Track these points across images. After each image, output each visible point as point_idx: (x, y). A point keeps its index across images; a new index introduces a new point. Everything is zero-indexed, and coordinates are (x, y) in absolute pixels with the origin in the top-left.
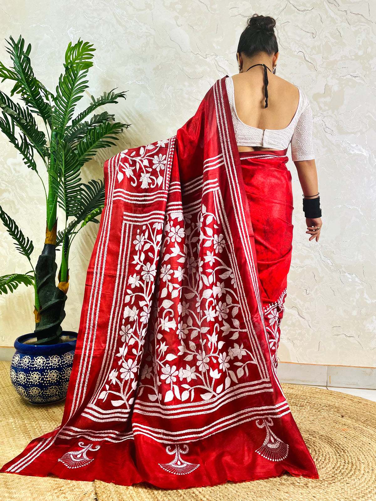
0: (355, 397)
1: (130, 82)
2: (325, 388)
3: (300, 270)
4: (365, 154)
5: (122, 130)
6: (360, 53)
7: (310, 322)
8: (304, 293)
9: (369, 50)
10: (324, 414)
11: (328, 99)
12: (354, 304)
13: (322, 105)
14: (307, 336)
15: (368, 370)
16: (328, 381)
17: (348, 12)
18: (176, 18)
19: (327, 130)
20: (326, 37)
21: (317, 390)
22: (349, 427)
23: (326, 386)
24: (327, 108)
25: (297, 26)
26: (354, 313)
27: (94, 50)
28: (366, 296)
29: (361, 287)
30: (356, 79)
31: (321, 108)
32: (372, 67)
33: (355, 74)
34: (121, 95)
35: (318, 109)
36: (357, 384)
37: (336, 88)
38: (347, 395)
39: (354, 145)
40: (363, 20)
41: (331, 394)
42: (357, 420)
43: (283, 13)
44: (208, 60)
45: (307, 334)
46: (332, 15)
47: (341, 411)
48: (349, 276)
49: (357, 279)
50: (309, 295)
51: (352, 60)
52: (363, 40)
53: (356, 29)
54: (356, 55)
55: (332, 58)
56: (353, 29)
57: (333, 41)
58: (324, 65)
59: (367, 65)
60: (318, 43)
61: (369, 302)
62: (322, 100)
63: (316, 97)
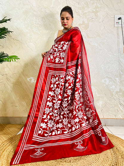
1: (14, 17)
4: (96, 45)
5: (9, 33)
6: (94, 10)
9: (97, 9)
11: (84, 26)
13: (82, 28)
20: (83, 4)
28: (97, 94)
30: (93, 19)
32: (98, 15)
37: (86, 22)
44: (42, 10)
51: (92, 12)
52: (95, 6)
53: (93, 2)
54: (93, 11)
55: (85, 12)
56: (92, 2)
57: (85, 6)
58: (82, 14)
59: (96, 15)
60: (80, 6)
61: (98, 96)
62: (82, 26)
63: (80, 25)
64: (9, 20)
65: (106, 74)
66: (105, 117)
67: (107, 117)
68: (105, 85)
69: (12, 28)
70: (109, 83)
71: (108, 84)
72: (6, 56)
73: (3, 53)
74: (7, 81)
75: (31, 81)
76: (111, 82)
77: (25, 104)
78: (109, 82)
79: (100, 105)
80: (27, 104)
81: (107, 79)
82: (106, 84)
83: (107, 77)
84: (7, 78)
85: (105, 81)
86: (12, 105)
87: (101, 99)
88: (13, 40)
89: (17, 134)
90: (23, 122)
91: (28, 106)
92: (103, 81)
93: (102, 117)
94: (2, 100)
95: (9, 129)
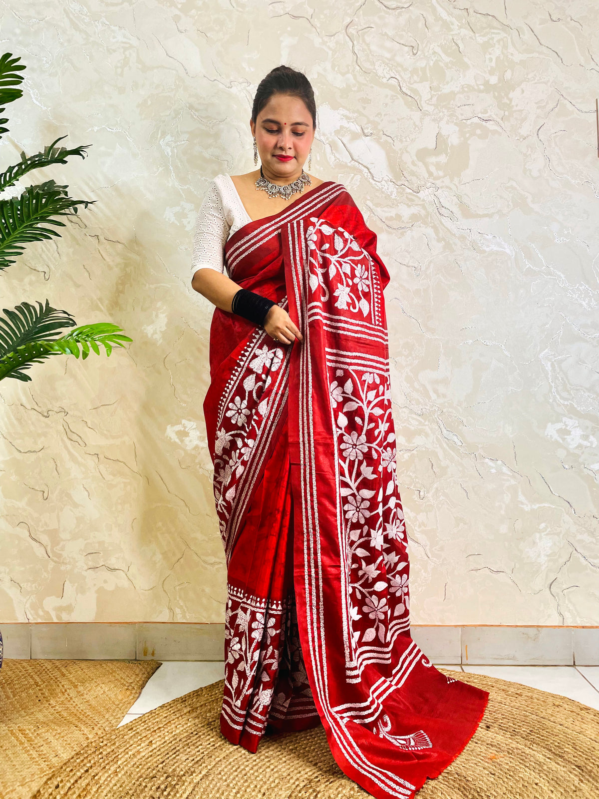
0: (510, 684)
1: (96, 129)
2: (458, 669)
3: (406, 456)
4: (508, 251)
5: (76, 210)
6: (494, 80)
7: (428, 548)
8: (416, 497)
9: (508, 75)
11: (443, 159)
12: (503, 512)
13: (433, 169)
14: (424, 574)
15: (532, 632)
16: (464, 654)
17: (471, 11)
18: (177, 19)
19: (443, 211)
20: (434, 53)
22: (499, 749)
23: (461, 665)
24: (441, 173)
25: (386, 34)
26: (504, 529)
27: (22, 68)
28: (521, 498)
29: (513, 482)
30: (490, 126)
31: (430, 174)
32: (513, 103)
33: (485, 116)
34: (77, 152)
35: (426, 175)
36: (514, 658)
37: (454, 140)
38: (497, 681)
39: (490, 237)
40: (495, 23)
41: (469, 679)
42: (514, 733)
43: (361, 12)
44: (233, 90)
45: (423, 571)
46: (444, 15)
48: (491, 463)
49: (505, 469)
50: (425, 500)
51: (480, 91)
52: (498, 58)
53: (485, 39)
54: (486, 83)
55: (446, 89)
56: (480, 40)
57: (447, 59)
58: (435, 99)
59: (506, 101)
60: (422, 64)
61: (527, 508)
62: (433, 159)
63: (422, 154)
65: (565, 394)
66: (569, 622)
67: (579, 622)
68: (561, 453)
69: (88, 185)
70: (585, 443)
71: (580, 446)
72: (62, 325)
73: (49, 310)
74: (68, 442)
75: (187, 440)
76: (592, 438)
77: (158, 558)
78: (586, 437)
79: (543, 559)
80: (165, 555)
81: (570, 422)
82: (567, 450)
83: (573, 412)
84: (68, 431)
85: (564, 432)
86: (91, 564)
87: (543, 525)
88: (94, 241)
89: (119, 720)
90: (150, 650)
91: (172, 567)
92: (551, 430)
93: (555, 621)
94: (45, 539)
95: (81, 689)
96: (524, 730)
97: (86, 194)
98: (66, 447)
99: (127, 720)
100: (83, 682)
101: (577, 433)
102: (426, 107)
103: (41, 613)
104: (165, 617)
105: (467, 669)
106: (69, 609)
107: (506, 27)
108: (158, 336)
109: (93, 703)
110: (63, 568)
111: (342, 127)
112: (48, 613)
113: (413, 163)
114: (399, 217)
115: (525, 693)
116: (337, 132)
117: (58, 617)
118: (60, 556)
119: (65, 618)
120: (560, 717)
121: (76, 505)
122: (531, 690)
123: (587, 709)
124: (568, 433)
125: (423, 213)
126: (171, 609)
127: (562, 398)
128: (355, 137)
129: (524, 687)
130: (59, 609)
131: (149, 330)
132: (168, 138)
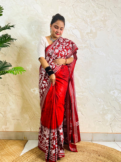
0: (102, 146)
1: (18, 23)
2: (91, 142)
3: (82, 97)
4: (104, 55)
5: (13, 41)
6: (103, 19)
7: (86, 116)
8: (84, 106)
9: (106, 18)
10: (92, 155)
11: (91, 35)
12: (101, 109)
13: (89, 37)
15: (106, 134)
17: (99, 4)
19: (91, 46)
20: (91, 12)
21: (89, 143)
23: (92, 141)
24: (91, 38)
25: (81, 7)
26: (101, 113)
27: (3, 9)
28: (105, 106)
29: (103, 103)
30: (102, 28)
31: (89, 38)
32: (107, 24)
33: (101, 26)
36: (102, 140)
37: (94, 31)
38: (99, 145)
39: (101, 52)
40: (103, 7)
41: (94, 144)
42: (105, 157)
43: (76, 2)
44: (48, 17)
45: (84, 121)
46: (93, 4)
47: (98, 153)
48: (99, 99)
49: (102, 100)
51: (100, 21)
52: (104, 14)
53: (101, 10)
54: (101, 19)
55: (93, 20)
57: (93, 14)
58: (90, 22)
59: (105, 23)
60: (88, 14)
61: (106, 108)
62: (90, 35)
63: (88, 33)
64: (12, 26)
65: (114, 85)
66: (114, 132)
67: (116, 132)
68: (113, 97)
69: (15, 35)
70: (118, 95)
72: (9, 66)
73: (6, 63)
74: (9, 92)
75: (35, 92)
76: (119, 94)
77: (28, 117)
78: (118, 94)
79: (109, 119)
80: (29, 117)
81: (115, 91)
82: (115, 97)
83: (116, 89)
84: (9, 89)
85: (114, 93)
86: (13, 119)
87: (109, 112)
88: (16, 48)
89: (20, 154)
90: (26, 138)
91: (31, 120)
92: (112, 92)
93: (111, 132)
94: (3, 113)
95: (11, 147)
96: (107, 156)
97: (15, 37)
98: (8, 93)
99: (22, 154)
100: (11, 145)
101: (117, 93)
102: (88, 24)
103: (1, 129)
104: (29, 130)
105: (93, 142)
106: (8, 128)
107: (106, 8)
108: (30, 69)
109: (14, 150)
110: (7, 119)
111: (71, 27)
112: (3, 129)
113: (86, 35)
114: (82, 46)
115: (106, 148)
116: (70, 27)
117: (5, 130)
118: (6, 117)
119: (7, 130)
120: (113, 153)
121: (10, 106)
122: (107, 147)
123: (119, 151)
124: (115, 93)
125: (87, 46)
126: (30, 129)
127: (114, 86)
128: (74, 29)
129: (105, 146)
130: (6, 128)
131: (28, 68)
132: (34, 26)
